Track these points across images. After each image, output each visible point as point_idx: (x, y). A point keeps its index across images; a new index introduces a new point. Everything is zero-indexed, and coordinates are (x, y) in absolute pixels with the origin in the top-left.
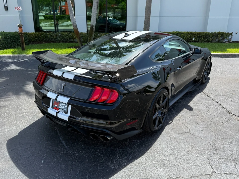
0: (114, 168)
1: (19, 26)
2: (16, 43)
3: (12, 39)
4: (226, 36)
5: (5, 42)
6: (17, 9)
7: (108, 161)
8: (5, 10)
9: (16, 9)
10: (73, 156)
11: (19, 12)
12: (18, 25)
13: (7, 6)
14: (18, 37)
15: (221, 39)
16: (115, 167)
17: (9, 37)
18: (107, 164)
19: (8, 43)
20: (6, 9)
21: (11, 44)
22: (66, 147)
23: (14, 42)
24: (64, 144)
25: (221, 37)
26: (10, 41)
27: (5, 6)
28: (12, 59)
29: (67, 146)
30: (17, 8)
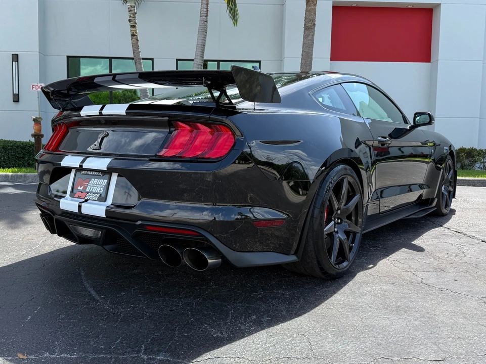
0: (220, 335)
1: (34, 120)
2: (25, 160)
3: (18, 152)
4: (478, 156)
5: (4, 156)
6: (34, 89)
7: (205, 323)
8: (14, 101)
9: (33, 87)
10: (112, 312)
11: (38, 93)
12: (34, 117)
13: (18, 94)
14: (31, 149)
15: (467, 162)
16: (221, 333)
17: (12, 146)
18: (200, 328)
19: (9, 158)
20: (16, 98)
21: (15, 161)
22: (97, 297)
23: (22, 157)
24: (93, 293)
25: (467, 157)
26: (13, 155)
27: (15, 93)
28: (11, 180)
29: (100, 296)
30: (35, 86)
